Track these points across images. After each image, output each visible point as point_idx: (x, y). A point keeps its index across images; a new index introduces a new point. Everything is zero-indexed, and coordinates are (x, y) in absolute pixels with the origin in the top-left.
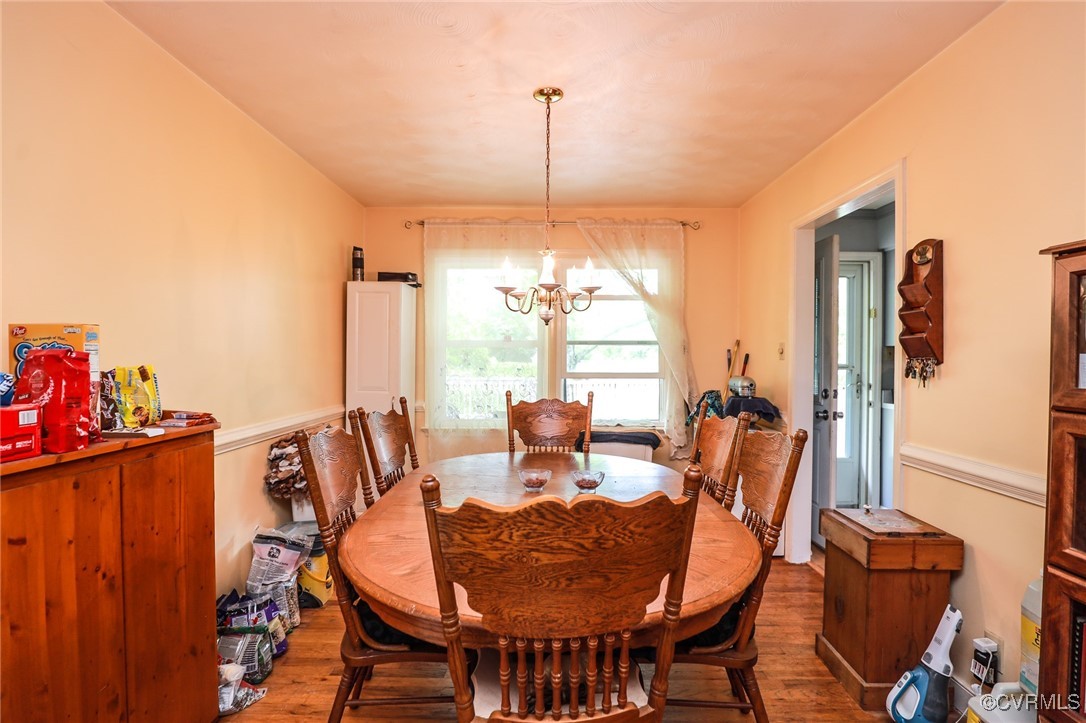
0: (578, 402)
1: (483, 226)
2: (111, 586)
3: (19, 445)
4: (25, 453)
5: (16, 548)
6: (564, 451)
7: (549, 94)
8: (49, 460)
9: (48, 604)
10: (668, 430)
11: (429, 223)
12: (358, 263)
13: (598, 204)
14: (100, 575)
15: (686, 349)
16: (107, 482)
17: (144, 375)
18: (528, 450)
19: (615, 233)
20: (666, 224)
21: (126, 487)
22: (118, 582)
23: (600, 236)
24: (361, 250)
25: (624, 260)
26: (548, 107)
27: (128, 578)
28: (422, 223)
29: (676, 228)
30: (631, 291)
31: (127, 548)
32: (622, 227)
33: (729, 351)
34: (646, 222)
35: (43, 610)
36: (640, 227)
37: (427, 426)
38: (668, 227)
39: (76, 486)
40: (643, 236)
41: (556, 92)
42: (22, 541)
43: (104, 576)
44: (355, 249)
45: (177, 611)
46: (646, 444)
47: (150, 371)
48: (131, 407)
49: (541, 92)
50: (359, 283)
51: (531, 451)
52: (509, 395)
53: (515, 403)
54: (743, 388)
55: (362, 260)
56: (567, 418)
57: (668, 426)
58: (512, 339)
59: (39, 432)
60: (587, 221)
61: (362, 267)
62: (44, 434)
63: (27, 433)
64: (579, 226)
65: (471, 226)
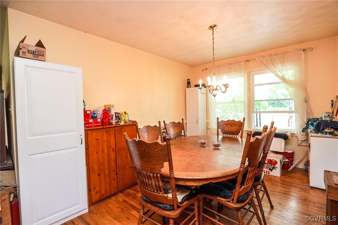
0: (240, 121)
1: (224, 67)
2: (113, 150)
3: (98, 124)
4: (99, 126)
5: (97, 140)
6: (235, 137)
7: (212, 27)
8: (102, 127)
9: (102, 150)
10: (297, 133)
11: (208, 69)
12: (189, 83)
13: (264, 51)
14: (111, 148)
15: (306, 101)
16: (112, 132)
17: (125, 113)
18: (223, 135)
19: (271, 60)
20: (295, 52)
21: (116, 133)
22: (115, 150)
23: (265, 62)
24: (189, 79)
25: (276, 69)
26: (213, 31)
27: (117, 149)
28: (207, 69)
29: (300, 52)
30: (278, 80)
31: (116, 144)
32: (274, 57)
33: (332, 101)
34: (285, 53)
35: (101, 151)
36: (282, 55)
37: (209, 128)
38: (296, 52)
39: (106, 132)
40: (284, 58)
41: (215, 26)
42: (98, 140)
43: (112, 148)
44: (188, 79)
45: (127, 158)
46: (281, 138)
47: (127, 113)
48: (123, 119)
49: (211, 27)
50: (189, 89)
51: (224, 136)
52: (218, 118)
53: (220, 121)
54: (325, 117)
55: (190, 82)
56: (236, 126)
57: (297, 132)
58: (235, 101)
59: (101, 123)
60: (260, 57)
61: (190, 84)
62: (102, 123)
63: (99, 122)
64: (257, 60)
65: (220, 67)
